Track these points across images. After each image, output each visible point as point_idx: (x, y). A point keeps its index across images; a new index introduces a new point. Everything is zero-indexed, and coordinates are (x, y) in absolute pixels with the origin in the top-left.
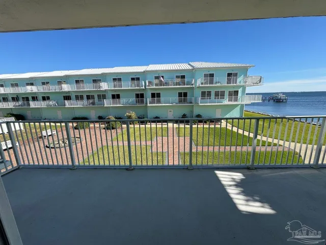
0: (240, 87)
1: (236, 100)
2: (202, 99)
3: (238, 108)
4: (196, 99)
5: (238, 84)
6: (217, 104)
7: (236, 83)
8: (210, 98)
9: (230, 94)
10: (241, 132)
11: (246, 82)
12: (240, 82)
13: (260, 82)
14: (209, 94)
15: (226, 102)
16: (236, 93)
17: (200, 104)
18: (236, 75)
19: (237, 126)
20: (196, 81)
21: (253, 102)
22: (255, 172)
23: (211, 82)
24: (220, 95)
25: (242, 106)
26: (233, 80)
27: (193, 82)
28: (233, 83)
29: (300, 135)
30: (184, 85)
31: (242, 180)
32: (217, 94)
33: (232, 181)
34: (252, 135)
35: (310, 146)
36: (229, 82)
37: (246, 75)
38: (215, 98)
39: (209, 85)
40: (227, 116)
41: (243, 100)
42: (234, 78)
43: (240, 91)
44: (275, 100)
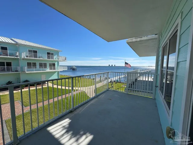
0: (56, 61)
1: (54, 69)
2: (28, 68)
3: (56, 73)
4: (22, 68)
5: (54, 59)
6: (41, 71)
7: (53, 59)
8: (36, 68)
9: (50, 65)
10: (60, 87)
11: (58, 59)
12: (56, 59)
13: (66, 60)
14: (35, 64)
15: (48, 70)
16: (54, 65)
17: (27, 72)
18: (52, 54)
19: (57, 84)
20: (20, 54)
21: (64, 70)
22: (75, 113)
23: (36, 56)
24: (43, 65)
25: (58, 72)
26: (51, 57)
27: (18, 54)
28: (51, 59)
29: (84, 84)
30: (7, 55)
31: (70, 124)
32: (41, 65)
33: (63, 130)
34: (70, 88)
35: (86, 88)
36: (49, 57)
37: (58, 55)
38: (40, 68)
39: (33, 58)
40: (50, 79)
41: (58, 69)
42: (51, 56)
43: (56, 63)
44: (72, 69)
